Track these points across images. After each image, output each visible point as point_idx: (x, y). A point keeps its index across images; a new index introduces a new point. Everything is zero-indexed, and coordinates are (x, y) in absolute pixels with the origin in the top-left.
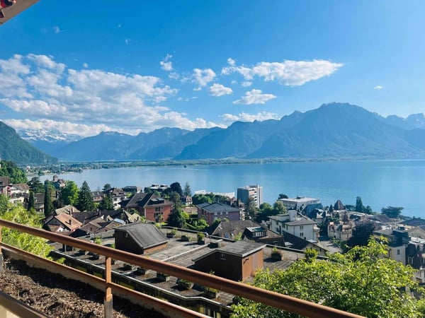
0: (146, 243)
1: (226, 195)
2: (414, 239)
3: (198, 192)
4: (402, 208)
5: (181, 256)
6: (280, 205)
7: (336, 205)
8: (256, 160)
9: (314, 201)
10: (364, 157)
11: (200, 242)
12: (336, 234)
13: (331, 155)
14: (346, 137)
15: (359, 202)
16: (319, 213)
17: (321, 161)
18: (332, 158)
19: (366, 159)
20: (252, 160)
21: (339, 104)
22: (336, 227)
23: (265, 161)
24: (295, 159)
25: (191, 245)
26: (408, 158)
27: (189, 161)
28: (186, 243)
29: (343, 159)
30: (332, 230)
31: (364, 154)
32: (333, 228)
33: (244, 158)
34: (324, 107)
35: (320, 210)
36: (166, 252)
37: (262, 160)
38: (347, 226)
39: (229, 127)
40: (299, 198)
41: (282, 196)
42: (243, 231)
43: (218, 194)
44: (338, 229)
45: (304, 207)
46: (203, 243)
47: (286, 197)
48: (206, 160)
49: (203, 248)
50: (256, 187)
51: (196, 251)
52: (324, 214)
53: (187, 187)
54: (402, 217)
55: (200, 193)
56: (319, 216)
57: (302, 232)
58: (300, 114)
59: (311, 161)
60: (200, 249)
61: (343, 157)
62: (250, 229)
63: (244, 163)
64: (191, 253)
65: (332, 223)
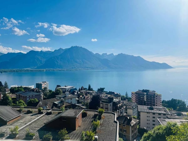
0: (8, 118)
1: (30, 87)
2: (114, 100)
3: (12, 86)
4: (104, 88)
5: (33, 122)
6: (59, 90)
7: (82, 88)
8: (42, 70)
9: (72, 87)
10: (87, 69)
11: (40, 113)
12: (83, 101)
13: (75, 68)
14: (81, 61)
15: (90, 87)
16: (76, 92)
17: (71, 70)
18: (75, 69)
19: (88, 70)
20: (40, 69)
21: (78, 47)
22: (83, 98)
23: (47, 70)
24: (60, 69)
25: (35, 115)
26: (102, 69)
27: (4, 70)
28: (32, 114)
29: (80, 70)
30: (81, 99)
31: (87, 68)
32: (82, 98)
33: (36, 68)
34: (72, 47)
35: (76, 91)
36: (21, 121)
37: (45, 70)
38: (87, 97)
39: (27, 53)
40: (66, 86)
41: (58, 86)
42: (52, 104)
43: (25, 86)
44: (83, 99)
45: (69, 90)
46: (42, 113)
47: (60, 86)
48: (14, 69)
49: (43, 116)
50: (46, 82)
51: (40, 118)
52: (78, 92)
53: (6, 84)
54: (105, 92)
55: (14, 87)
56: (76, 93)
57: (71, 101)
58: (63, 50)
59: (67, 70)
60: (42, 117)
61: (80, 69)
62: (56, 102)
63: (35, 71)
64: (38, 119)
65: (81, 96)
